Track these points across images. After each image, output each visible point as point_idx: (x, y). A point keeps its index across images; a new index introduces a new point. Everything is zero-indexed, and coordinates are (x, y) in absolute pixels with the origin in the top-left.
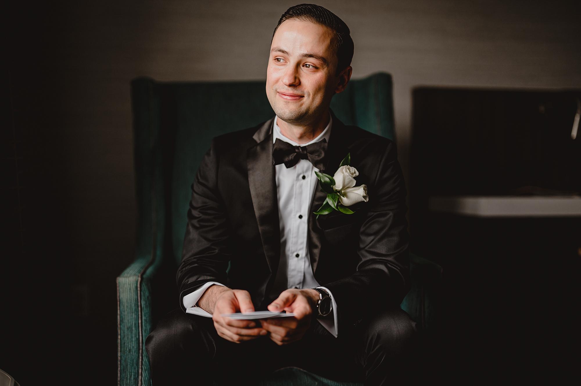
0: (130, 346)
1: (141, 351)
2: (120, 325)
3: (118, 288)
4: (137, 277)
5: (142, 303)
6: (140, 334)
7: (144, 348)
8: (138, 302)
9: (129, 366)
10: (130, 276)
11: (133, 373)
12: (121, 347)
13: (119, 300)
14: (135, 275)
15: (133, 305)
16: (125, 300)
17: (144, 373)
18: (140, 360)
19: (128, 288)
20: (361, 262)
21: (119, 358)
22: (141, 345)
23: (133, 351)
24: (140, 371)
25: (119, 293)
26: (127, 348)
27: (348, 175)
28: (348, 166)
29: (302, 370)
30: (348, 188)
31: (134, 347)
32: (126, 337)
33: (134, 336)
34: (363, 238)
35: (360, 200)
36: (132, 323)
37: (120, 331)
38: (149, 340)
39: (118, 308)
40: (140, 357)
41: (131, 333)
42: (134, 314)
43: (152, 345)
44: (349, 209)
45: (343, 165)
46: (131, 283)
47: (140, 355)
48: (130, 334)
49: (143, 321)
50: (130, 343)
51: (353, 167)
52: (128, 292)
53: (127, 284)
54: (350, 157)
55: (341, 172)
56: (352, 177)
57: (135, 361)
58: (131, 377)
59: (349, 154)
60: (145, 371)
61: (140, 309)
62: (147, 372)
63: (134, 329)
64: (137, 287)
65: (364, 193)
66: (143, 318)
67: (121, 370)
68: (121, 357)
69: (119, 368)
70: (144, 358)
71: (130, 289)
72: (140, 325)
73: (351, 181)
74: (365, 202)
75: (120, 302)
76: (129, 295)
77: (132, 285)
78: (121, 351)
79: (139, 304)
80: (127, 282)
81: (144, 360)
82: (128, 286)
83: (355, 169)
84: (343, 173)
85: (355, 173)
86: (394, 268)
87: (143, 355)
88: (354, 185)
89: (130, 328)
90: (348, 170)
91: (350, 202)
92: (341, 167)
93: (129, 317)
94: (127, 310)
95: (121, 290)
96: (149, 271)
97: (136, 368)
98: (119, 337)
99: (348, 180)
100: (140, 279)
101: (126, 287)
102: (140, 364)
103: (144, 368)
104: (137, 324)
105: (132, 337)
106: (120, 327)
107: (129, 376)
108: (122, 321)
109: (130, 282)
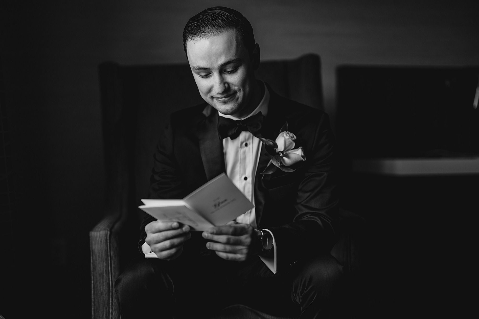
0: (101, 289)
1: (111, 294)
2: (93, 272)
3: (91, 241)
4: (107, 231)
5: (111, 253)
6: (110, 279)
7: (114, 291)
8: (108, 252)
9: (101, 306)
10: (101, 231)
11: (104, 313)
12: (94, 291)
13: (92, 250)
14: (105, 229)
15: (104, 255)
16: (97, 251)
17: (114, 312)
18: (111, 301)
19: (99, 241)
20: (298, 215)
21: (93, 300)
22: (111, 288)
23: (105, 293)
24: (111, 311)
25: (92, 244)
26: (99, 291)
27: (288, 138)
28: (287, 131)
29: (247, 307)
30: (289, 150)
31: (105, 291)
32: (98, 282)
33: (105, 281)
34: (300, 194)
35: (299, 160)
36: (103, 270)
37: (93, 277)
38: (117, 282)
39: (91, 257)
40: (111, 299)
41: (103, 278)
42: (104, 263)
43: (120, 286)
44: (290, 169)
45: (282, 131)
46: (102, 237)
47: (111, 297)
48: (101, 279)
49: (113, 268)
50: (101, 287)
51: (291, 133)
52: (99, 244)
53: (98, 237)
54: (287, 125)
55: (282, 137)
56: (292, 139)
57: (106, 302)
58: (103, 315)
59: (287, 122)
60: (115, 310)
61: (109, 258)
62: (116, 311)
63: (105, 275)
64: (106, 240)
65: (302, 153)
66: (113, 266)
67: (94, 309)
68: (94, 299)
69: (93, 309)
70: (113, 300)
71: (101, 241)
72: (110, 271)
73: (291, 144)
74: (303, 161)
75: (92, 252)
76: (100, 246)
77: (103, 238)
78: (94, 294)
79: (109, 254)
80: (98, 235)
81: (114, 301)
82: (99, 239)
83: (293, 134)
84: (284, 137)
85: (293, 137)
86: (326, 220)
87: (113, 297)
88: (293, 147)
89: (101, 275)
90: (288, 134)
91: (290, 162)
92: (281, 133)
93: (100, 265)
94: (98, 259)
95: (93, 242)
96: (117, 226)
97: (107, 308)
98: (92, 282)
99: (289, 143)
100: (109, 233)
101: (97, 239)
102: (111, 304)
103: (114, 308)
104: (107, 271)
105: (103, 282)
106: (93, 273)
107: (101, 315)
108: (94, 268)
109: (101, 235)
